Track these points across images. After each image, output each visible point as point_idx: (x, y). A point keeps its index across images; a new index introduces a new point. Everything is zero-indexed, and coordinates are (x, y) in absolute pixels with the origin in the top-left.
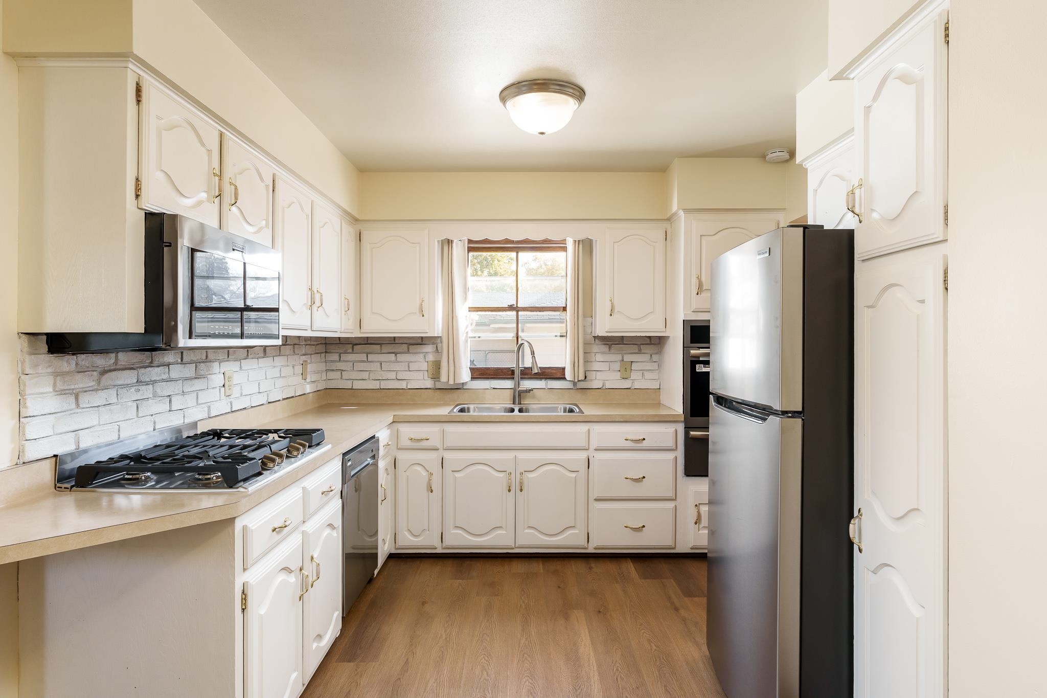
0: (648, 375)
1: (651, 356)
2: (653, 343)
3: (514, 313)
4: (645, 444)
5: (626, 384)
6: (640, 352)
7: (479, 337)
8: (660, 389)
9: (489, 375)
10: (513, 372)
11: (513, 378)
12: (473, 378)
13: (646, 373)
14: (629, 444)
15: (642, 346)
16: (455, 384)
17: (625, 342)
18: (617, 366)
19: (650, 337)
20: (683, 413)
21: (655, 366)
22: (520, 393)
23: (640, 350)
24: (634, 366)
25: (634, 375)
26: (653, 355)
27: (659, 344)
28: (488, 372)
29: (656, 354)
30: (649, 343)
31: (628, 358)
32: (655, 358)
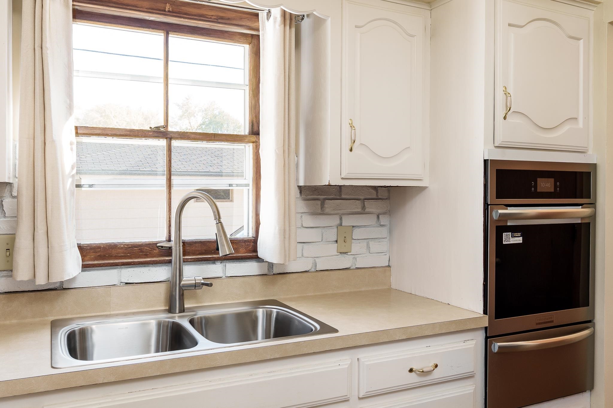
0: (375, 246)
1: (378, 217)
2: (380, 197)
3: (163, 142)
4: (437, 374)
5: (345, 262)
6: (363, 212)
7: (91, 186)
8: (389, 266)
9: (117, 257)
10: (168, 251)
11: (170, 262)
12: (85, 267)
13: (371, 243)
14: (413, 379)
15: (367, 203)
16: (49, 283)
17: (343, 196)
18: (332, 234)
19: (375, 188)
20: (485, 312)
21: (383, 232)
22: (182, 289)
23: (364, 207)
24: (357, 234)
25: (356, 248)
26: (380, 216)
27: (388, 198)
28: (114, 252)
29: (384, 213)
30: (375, 197)
31: (348, 221)
32: (384, 220)
